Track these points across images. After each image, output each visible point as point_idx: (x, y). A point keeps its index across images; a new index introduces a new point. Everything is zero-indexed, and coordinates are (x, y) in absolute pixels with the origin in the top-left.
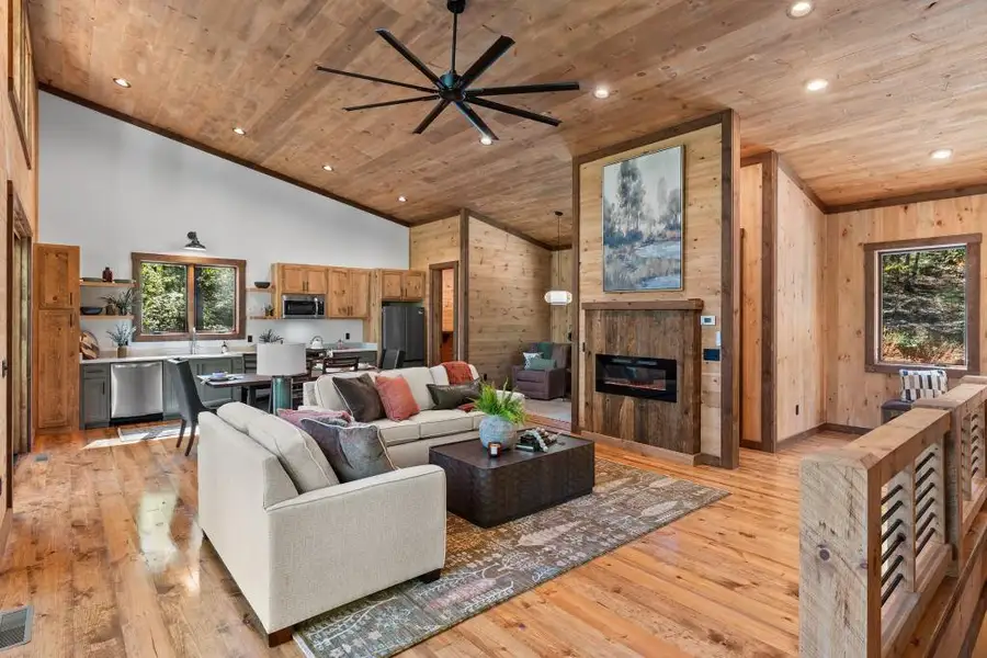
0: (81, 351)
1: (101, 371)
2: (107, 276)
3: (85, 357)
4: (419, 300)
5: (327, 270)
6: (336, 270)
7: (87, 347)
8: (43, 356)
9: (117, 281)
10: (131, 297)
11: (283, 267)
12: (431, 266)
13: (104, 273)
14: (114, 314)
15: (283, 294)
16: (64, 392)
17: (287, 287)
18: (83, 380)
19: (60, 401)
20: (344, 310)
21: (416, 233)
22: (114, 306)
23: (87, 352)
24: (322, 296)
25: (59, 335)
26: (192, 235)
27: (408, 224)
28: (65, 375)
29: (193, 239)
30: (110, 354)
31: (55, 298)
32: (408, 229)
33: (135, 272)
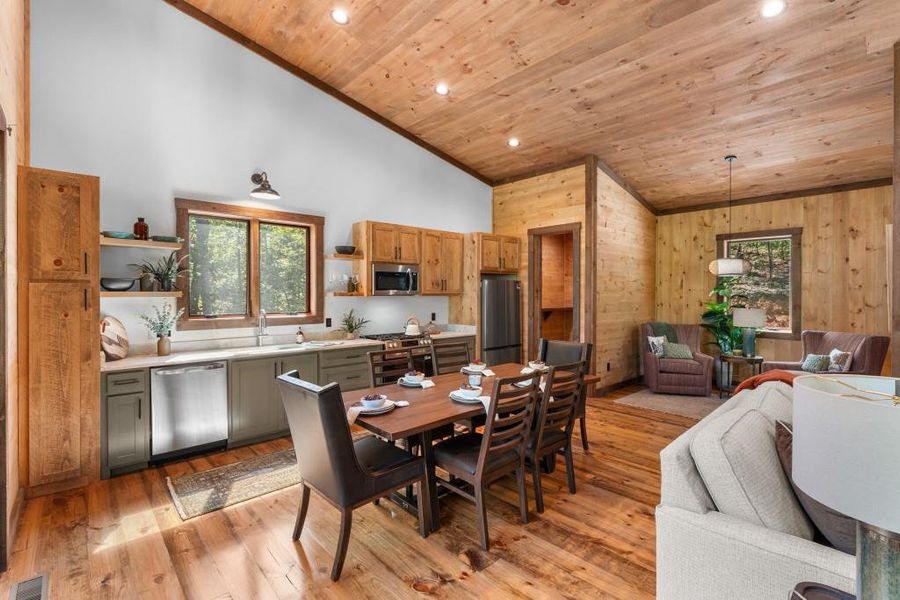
0: (103, 349)
1: (135, 381)
2: (141, 230)
3: (110, 358)
4: (515, 272)
5: (420, 232)
6: (430, 234)
7: (111, 342)
8: (38, 360)
9: (155, 239)
10: (176, 265)
11: (374, 227)
12: (530, 231)
13: (136, 225)
14: (151, 289)
15: (373, 262)
16: (75, 420)
17: (378, 253)
18: (107, 399)
19: (67, 437)
20: (438, 285)
21: (501, 194)
22: (152, 278)
23: (112, 349)
24: (415, 265)
25: (64, 326)
26: (257, 178)
27: (492, 182)
28: (76, 394)
29: (260, 182)
30: (146, 352)
31: (58, 262)
32: (490, 189)
33: (181, 228)
